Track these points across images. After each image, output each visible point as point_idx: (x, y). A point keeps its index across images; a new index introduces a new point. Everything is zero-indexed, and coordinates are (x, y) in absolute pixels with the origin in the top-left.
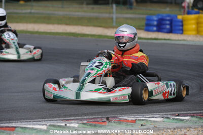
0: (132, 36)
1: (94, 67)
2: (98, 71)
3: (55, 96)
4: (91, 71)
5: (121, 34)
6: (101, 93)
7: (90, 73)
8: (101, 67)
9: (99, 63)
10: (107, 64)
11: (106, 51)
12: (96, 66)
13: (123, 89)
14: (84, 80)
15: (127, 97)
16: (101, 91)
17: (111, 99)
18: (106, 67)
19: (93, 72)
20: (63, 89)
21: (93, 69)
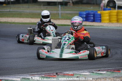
0: (81, 22)
1: (66, 40)
2: (69, 42)
3: (47, 57)
4: (65, 42)
5: (75, 21)
6: (73, 54)
7: (65, 43)
8: (70, 40)
9: (68, 37)
10: (73, 38)
11: (70, 31)
12: (67, 39)
13: (85, 51)
14: (63, 47)
15: (87, 56)
16: (73, 53)
17: (79, 57)
18: (72, 40)
19: (67, 43)
20: (51, 52)
21: (66, 41)
